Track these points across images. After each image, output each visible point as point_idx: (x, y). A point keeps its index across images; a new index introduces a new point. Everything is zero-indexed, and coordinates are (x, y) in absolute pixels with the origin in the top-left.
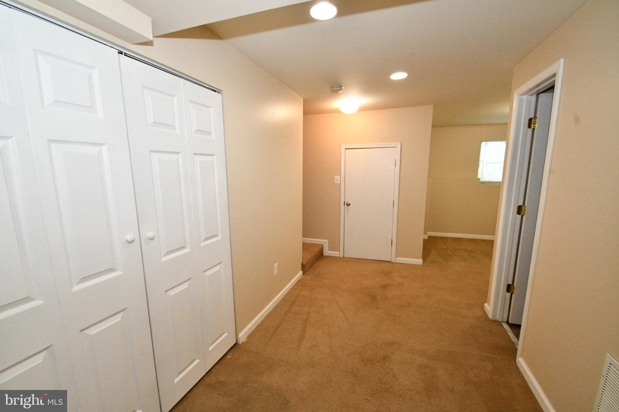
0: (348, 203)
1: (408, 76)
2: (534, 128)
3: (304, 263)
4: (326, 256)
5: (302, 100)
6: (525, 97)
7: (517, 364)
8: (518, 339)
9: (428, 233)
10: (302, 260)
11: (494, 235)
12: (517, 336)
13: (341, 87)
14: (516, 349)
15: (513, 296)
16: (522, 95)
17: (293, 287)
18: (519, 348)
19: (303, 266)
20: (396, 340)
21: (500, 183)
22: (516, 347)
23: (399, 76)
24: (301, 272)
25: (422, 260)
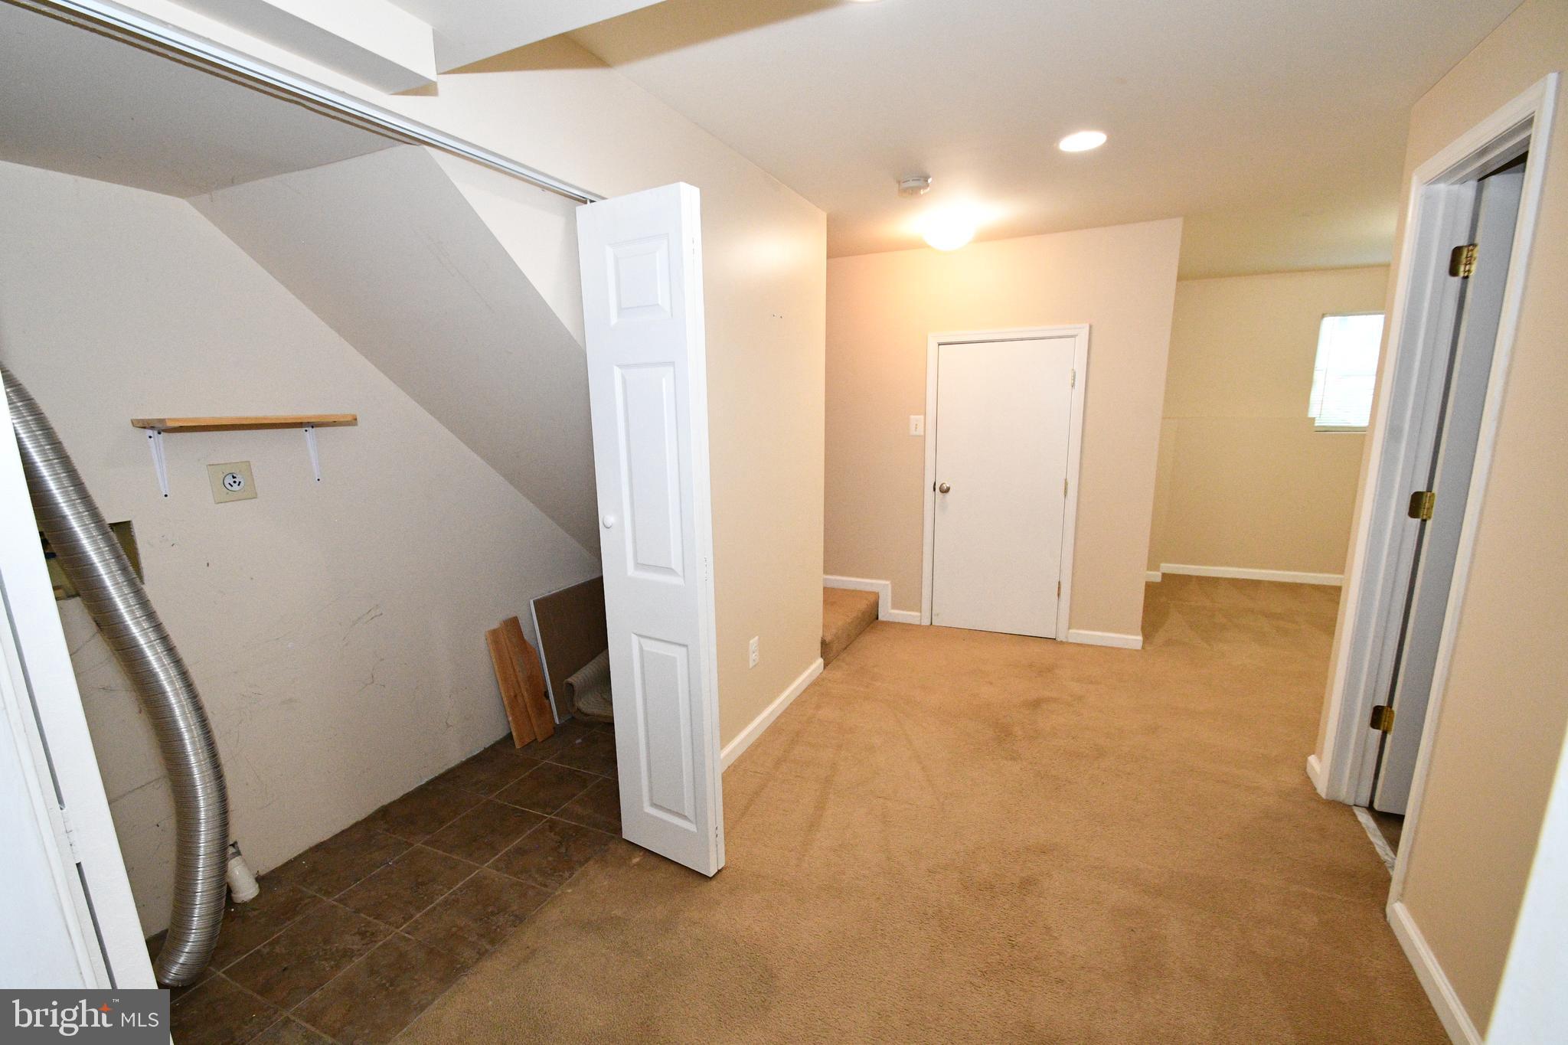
0: (945, 487)
1: (1108, 141)
2: (1466, 274)
3: (828, 639)
4: (883, 622)
5: (823, 217)
6: (1442, 187)
7: (1388, 919)
8: (1395, 854)
9: (1162, 565)
10: (821, 631)
11: (1342, 572)
12: (1394, 843)
13: (926, 179)
14: (1389, 880)
15: (1389, 737)
16: (1434, 183)
17: (800, 696)
18: (1397, 875)
19: (824, 644)
20: (1058, 841)
21: (1363, 429)
22: (1388, 872)
23: (1083, 141)
24: (820, 661)
25: (1140, 638)
